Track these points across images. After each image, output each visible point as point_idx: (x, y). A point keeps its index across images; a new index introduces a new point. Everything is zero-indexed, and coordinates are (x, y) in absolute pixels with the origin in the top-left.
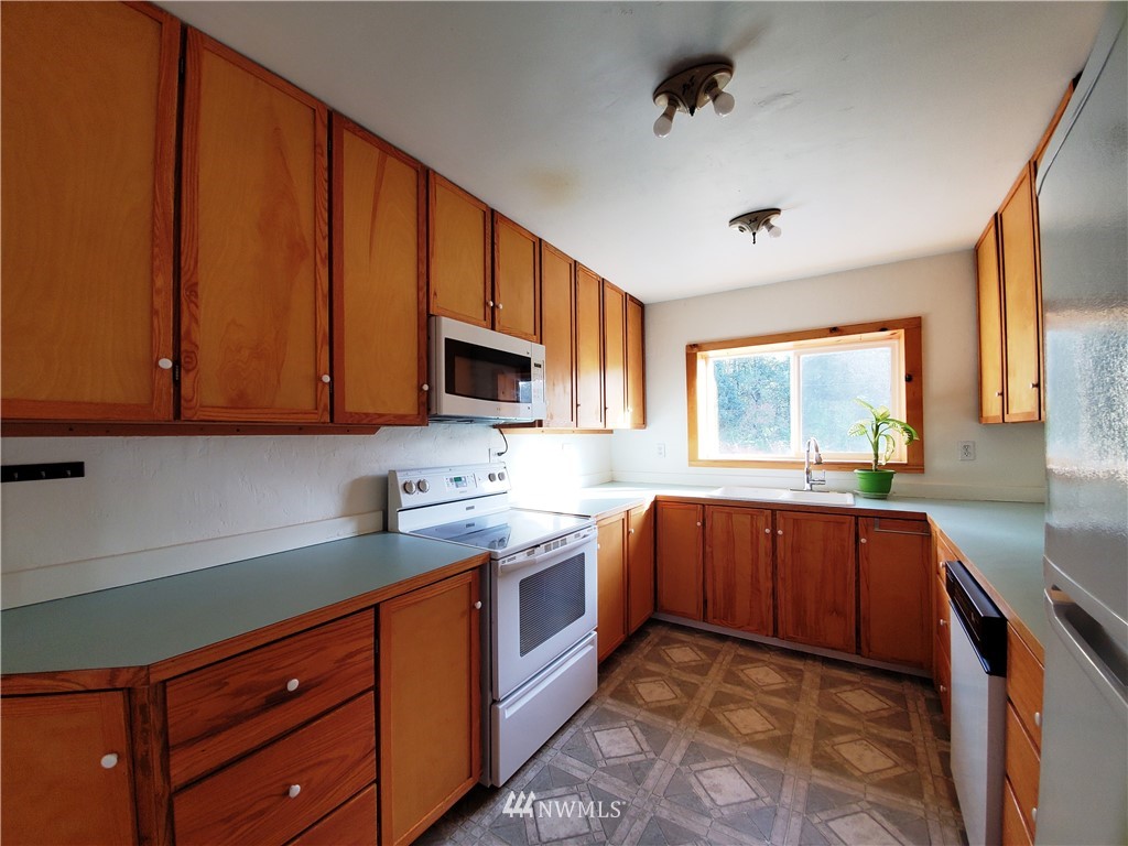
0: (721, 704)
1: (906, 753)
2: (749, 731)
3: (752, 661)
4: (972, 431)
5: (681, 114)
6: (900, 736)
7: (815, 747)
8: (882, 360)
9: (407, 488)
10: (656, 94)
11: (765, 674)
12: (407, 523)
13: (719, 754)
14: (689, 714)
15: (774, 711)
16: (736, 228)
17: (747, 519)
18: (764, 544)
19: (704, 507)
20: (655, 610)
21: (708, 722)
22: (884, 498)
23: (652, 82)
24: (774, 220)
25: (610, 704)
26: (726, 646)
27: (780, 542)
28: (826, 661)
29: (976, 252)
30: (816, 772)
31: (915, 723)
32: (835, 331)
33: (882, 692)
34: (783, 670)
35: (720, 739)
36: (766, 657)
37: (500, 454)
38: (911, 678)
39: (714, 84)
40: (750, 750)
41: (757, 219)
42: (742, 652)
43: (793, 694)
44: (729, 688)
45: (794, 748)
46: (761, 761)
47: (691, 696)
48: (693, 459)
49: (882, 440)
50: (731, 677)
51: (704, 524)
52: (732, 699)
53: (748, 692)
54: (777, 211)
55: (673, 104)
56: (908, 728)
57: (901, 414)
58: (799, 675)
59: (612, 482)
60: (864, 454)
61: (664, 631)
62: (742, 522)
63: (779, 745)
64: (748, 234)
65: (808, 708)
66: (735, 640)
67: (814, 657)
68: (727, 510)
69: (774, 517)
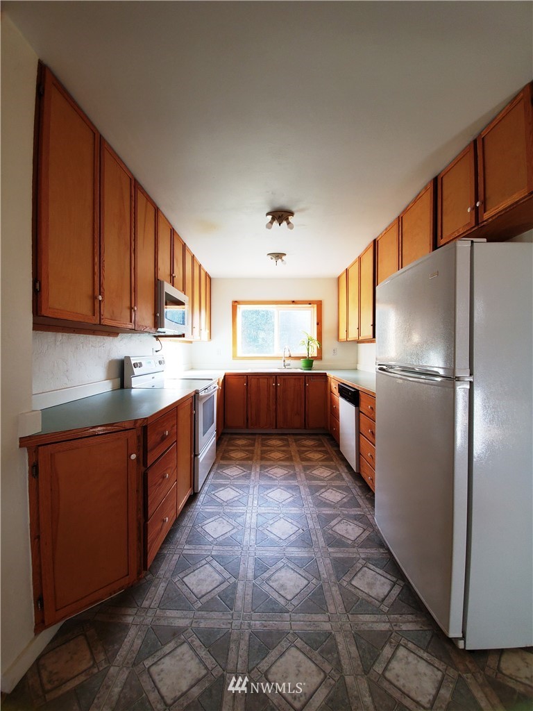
0: (265, 453)
1: (326, 452)
2: (278, 458)
3: (269, 439)
4: (335, 344)
5: (276, 224)
6: (323, 449)
7: (300, 457)
8: (307, 316)
9: (135, 366)
10: (268, 214)
11: (275, 442)
12: (135, 382)
13: (271, 465)
14: (255, 458)
15: (283, 451)
16: (270, 257)
17: (265, 381)
18: (272, 390)
19: (247, 377)
20: (224, 428)
21: (262, 459)
23: (268, 210)
24: (284, 258)
25: (222, 462)
26: (257, 436)
27: (278, 388)
28: (293, 434)
29: (339, 278)
30: (303, 463)
31: (326, 445)
32: (293, 302)
33: (314, 439)
34: (280, 440)
35: (269, 462)
36: (273, 437)
37: (156, 351)
38: (321, 434)
39: (288, 219)
40: (281, 462)
41: (278, 256)
42: (264, 437)
43: (288, 445)
44: (264, 448)
45: (294, 458)
46: (285, 464)
47: (253, 453)
48: (235, 357)
49: (310, 347)
50: (263, 445)
51: (247, 384)
52: (268, 451)
53: (272, 448)
54: (285, 254)
55: (273, 219)
56: (324, 446)
57: (315, 337)
58: (287, 440)
59: (192, 369)
60: (304, 353)
61: (229, 436)
62: (263, 381)
63: (290, 459)
64: (274, 260)
65: (293, 448)
66: (259, 434)
67: (289, 434)
68: (258, 377)
69: (276, 378)
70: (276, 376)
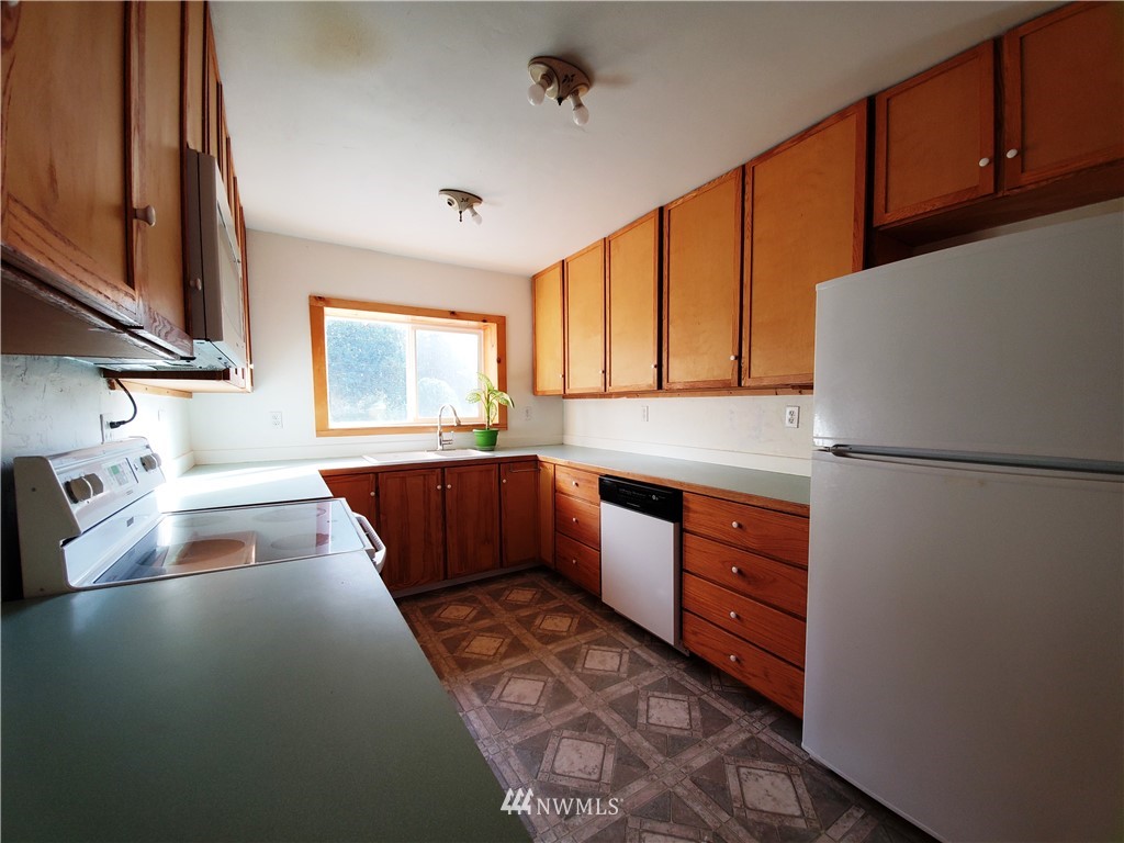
0: (456, 647)
1: (568, 610)
2: (494, 651)
4: (530, 400)
7: (534, 635)
11: (456, 611)
13: (497, 678)
15: (491, 631)
17: (421, 480)
19: (377, 476)
21: (464, 664)
22: (492, 450)
24: (477, 207)
27: (448, 494)
29: (534, 281)
30: (550, 647)
32: (453, 314)
33: (523, 585)
34: (463, 601)
35: (485, 668)
39: (578, 93)
40: (507, 661)
41: (466, 199)
43: (486, 613)
44: (447, 634)
45: (525, 643)
46: (521, 663)
48: (322, 430)
51: (377, 494)
52: (458, 639)
53: (461, 628)
54: (479, 199)
55: (549, 80)
56: (554, 597)
62: (416, 482)
63: (517, 647)
64: (455, 210)
65: (504, 616)
68: (401, 474)
69: (443, 473)
70: (443, 469)
